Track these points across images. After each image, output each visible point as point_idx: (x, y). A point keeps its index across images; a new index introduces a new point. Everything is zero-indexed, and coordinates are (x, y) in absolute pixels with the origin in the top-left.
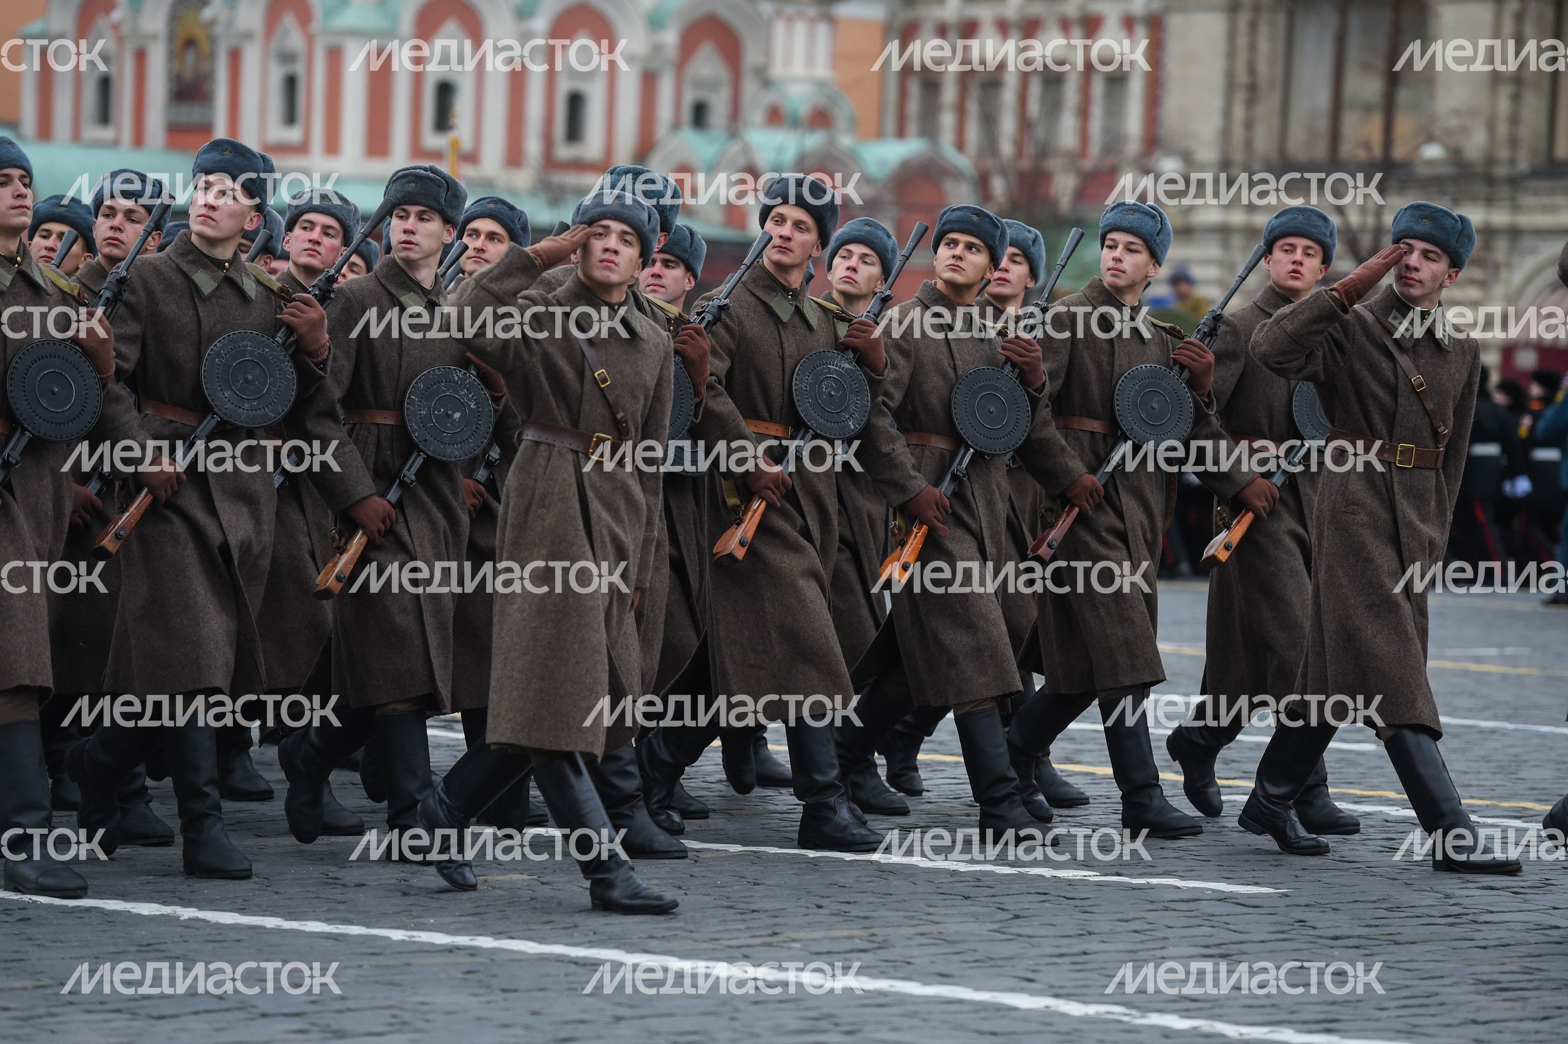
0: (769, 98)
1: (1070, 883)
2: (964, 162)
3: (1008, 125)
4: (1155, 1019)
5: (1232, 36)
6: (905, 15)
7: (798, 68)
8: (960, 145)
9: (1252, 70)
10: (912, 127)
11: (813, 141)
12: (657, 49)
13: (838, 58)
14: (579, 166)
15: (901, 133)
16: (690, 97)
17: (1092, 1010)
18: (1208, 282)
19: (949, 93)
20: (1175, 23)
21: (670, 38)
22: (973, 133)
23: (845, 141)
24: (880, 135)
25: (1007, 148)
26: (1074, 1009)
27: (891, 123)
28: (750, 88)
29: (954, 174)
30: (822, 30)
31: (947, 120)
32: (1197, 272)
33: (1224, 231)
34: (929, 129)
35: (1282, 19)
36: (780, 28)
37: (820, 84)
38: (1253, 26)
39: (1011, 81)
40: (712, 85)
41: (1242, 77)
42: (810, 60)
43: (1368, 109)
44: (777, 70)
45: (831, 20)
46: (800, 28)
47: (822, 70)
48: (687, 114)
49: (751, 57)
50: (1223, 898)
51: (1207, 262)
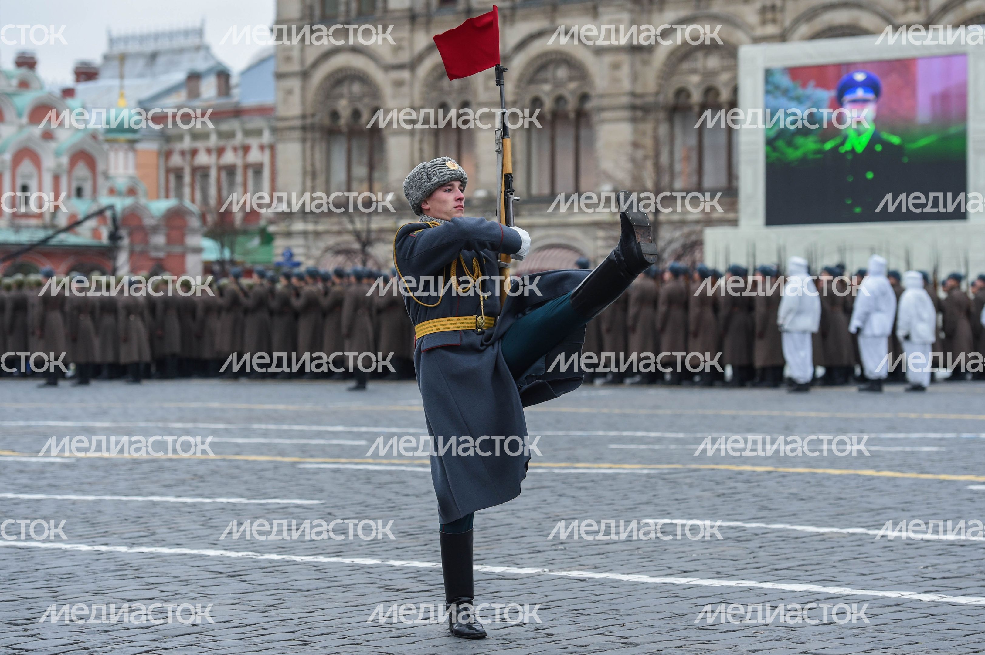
0: (108, 184)
1: (234, 504)
2: (195, 208)
3: (213, 191)
4: (267, 556)
5: (304, 152)
6: (165, 148)
7: (121, 171)
8: (193, 201)
9: (313, 165)
10: (172, 193)
11: (128, 201)
12: (59, 166)
13: (138, 166)
14: (26, 215)
15: (167, 196)
16: (74, 185)
17: (240, 554)
18: (299, 255)
19: (187, 179)
20: (280, 147)
21: (65, 160)
22: (198, 196)
23: (143, 201)
24: (158, 197)
25: (213, 202)
26: (233, 554)
27: (162, 192)
28: (101, 180)
29: (191, 213)
30: (131, 155)
31: (187, 191)
32: (296, 251)
33: (305, 234)
34: (179, 195)
35: (324, 145)
36: (112, 155)
37: (131, 178)
38: (313, 148)
39: (213, 173)
40: (84, 179)
41: (309, 168)
42: (126, 167)
43: (361, 181)
44: (112, 172)
45: (134, 150)
46: (121, 155)
47: (131, 171)
48: (73, 192)
49: (100, 167)
50: (298, 506)
51: (298, 246)
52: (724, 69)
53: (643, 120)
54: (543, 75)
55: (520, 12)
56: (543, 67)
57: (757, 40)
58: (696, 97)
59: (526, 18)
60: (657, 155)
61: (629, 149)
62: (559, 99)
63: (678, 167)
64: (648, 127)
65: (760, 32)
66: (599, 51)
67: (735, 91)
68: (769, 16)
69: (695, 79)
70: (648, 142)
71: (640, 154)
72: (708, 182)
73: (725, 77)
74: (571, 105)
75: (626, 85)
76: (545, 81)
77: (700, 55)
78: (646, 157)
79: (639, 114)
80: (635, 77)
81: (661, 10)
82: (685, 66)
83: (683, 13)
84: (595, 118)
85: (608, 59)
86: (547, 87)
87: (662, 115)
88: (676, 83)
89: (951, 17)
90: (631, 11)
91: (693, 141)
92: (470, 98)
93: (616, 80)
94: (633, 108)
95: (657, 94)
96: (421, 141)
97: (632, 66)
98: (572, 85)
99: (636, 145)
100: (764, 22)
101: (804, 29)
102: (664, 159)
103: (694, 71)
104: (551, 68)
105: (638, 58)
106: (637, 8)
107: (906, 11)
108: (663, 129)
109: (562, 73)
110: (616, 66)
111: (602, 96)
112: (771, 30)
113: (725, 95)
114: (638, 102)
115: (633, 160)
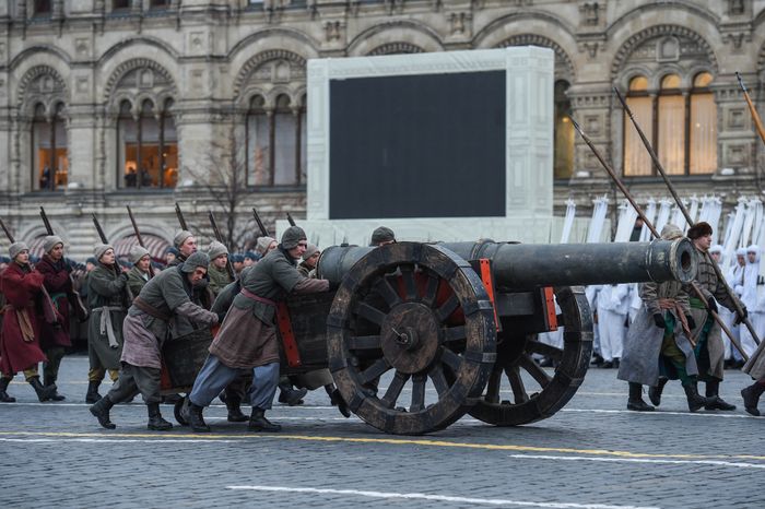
52: (294, 79)
53: (222, 122)
54: (129, 80)
55: (109, 22)
56: (130, 73)
57: (322, 54)
58: (269, 103)
59: (115, 28)
60: (234, 154)
61: (210, 148)
62: (146, 102)
63: (252, 165)
64: (225, 128)
65: (325, 46)
66: (182, 60)
67: (304, 97)
68: (334, 32)
69: (268, 86)
70: (226, 142)
71: (218, 152)
72: (279, 179)
73: (294, 85)
74: (157, 107)
75: (207, 91)
76: (134, 85)
77: (272, 65)
78: (223, 156)
79: (218, 116)
80: (214, 85)
81: (237, 25)
82: (259, 75)
83: (257, 28)
84: (178, 120)
85: (189, 67)
86: (135, 91)
87: (238, 118)
88: (251, 89)
89: (491, 38)
90: (212, 24)
91: (266, 142)
92: (64, 99)
93: (198, 86)
94: (213, 111)
95: (235, 99)
96: (17, 137)
97: (212, 73)
98: (157, 90)
99: (214, 144)
100: (329, 39)
101: (364, 45)
102: (240, 157)
103: (268, 80)
104: (138, 73)
105: (217, 66)
106: (216, 22)
107: (453, 31)
108: (240, 131)
109: (148, 78)
110: (197, 74)
111: (184, 100)
112: (334, 45)
113: (294, 102)
114: (217, 106)
115: (212, 158)
